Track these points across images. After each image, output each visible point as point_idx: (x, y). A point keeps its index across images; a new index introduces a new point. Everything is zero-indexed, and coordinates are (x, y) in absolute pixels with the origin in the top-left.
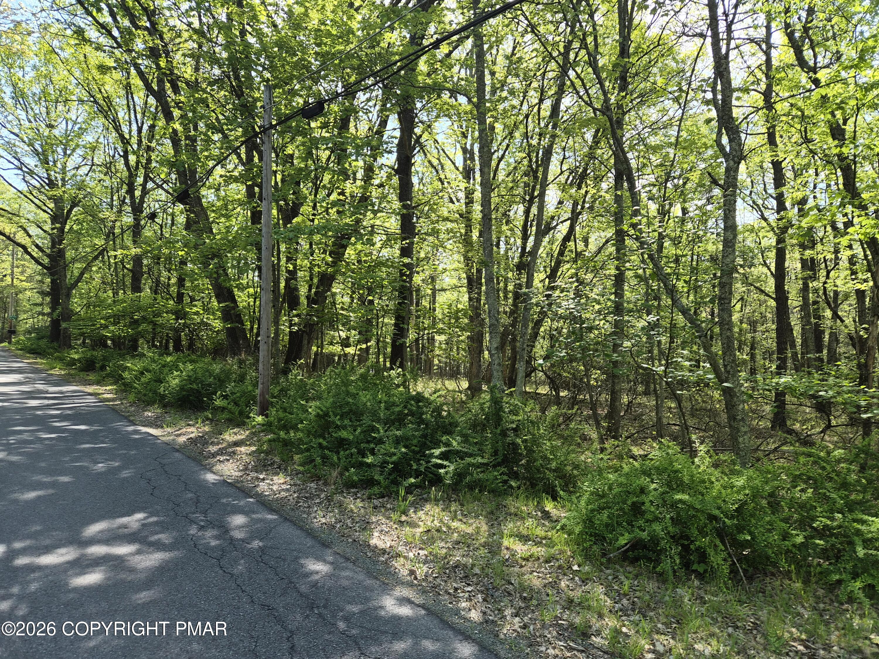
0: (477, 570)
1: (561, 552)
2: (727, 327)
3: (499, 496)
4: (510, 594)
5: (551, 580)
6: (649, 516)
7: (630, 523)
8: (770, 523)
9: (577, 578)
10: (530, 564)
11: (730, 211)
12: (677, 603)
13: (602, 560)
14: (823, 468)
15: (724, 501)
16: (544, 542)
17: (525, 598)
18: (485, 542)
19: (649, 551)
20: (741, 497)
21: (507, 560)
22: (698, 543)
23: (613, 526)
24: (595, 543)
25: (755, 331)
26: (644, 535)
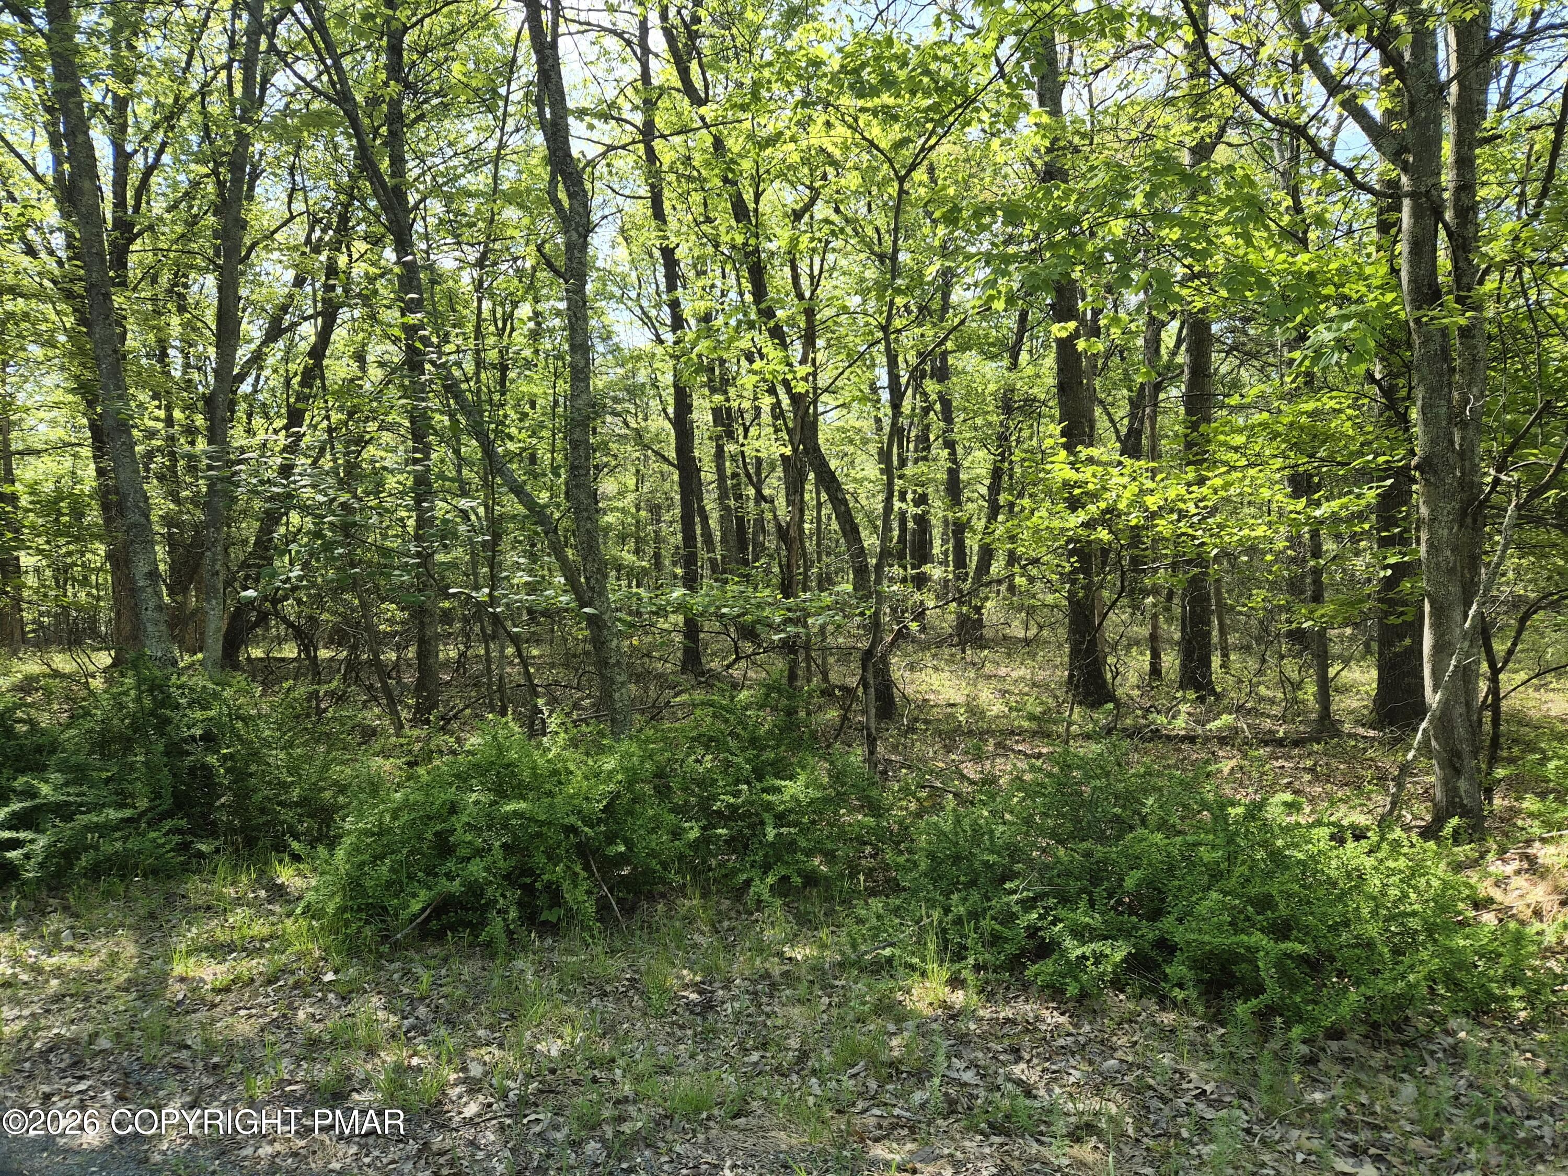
0: (104, 1043)
1: (300, 956)
2: (585, 514)
3: (169, 877)
4: (180, 1068)
5: (276, 1014)
6: (463, 852)
7: (430, 872)
8: (655, 818)
9: (331, 996)
10: (232, 996)
11: (577, 319)
12: (512, 985)
13: (381, 949)
14: (726, 721)
15: (587, 799)
16: (267, 946)
17: (216, 1066)
18: (129, 980)
19: (467, 910)
20: (612, 787)
21: (179, 1003)
22: (546, 877)
23: (400, 883)
24: (367, 922)
25: (659, 521)
26: (455, 886)
